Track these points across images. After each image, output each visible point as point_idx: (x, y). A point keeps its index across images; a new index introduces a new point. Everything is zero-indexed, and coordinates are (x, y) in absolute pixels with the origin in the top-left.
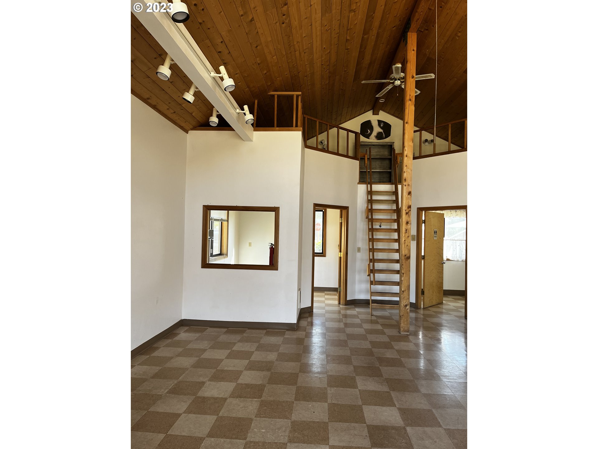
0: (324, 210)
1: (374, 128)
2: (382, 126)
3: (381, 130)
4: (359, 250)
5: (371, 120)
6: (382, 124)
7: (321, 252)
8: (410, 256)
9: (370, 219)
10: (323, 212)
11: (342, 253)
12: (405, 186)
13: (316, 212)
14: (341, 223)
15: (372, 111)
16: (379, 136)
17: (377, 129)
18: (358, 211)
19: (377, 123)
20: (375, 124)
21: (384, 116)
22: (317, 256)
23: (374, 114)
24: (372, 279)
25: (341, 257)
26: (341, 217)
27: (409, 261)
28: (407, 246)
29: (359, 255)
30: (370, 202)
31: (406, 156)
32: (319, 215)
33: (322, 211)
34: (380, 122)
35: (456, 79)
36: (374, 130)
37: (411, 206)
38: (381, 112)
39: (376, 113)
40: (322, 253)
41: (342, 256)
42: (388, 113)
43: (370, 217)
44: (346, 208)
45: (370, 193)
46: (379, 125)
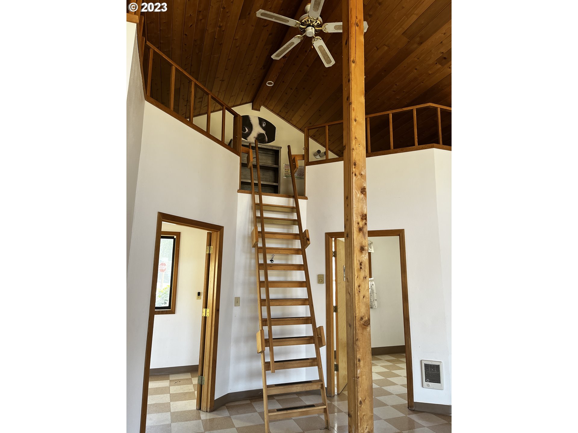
0: (175, 237)
1: (253, 127)
2: (264, 125)
3: (263, 132)
4: (237, 301)
5: (250, 116)
6: (264, 124)
7: (167, 305)
8: (369, 320)
9: (260, 248)
10: (174, 239)
11: (208, 310)
12: (355, 175)
13: (161, 239)
14: (209, 255)
15: (251, 104)
16: (260, 138)
17: (257, 130)
18: (237, 235)
19: (257, 121)
20: (255, 122)
21: (265, 113)
22: (159, 313)
23: (253, 108)
24: (268, 360)
25: (205, 318)
26: (209, 244)
27: (368, 329)
28: (364, 297)
29: (237, 311)
30: (260, 220)
31: (355, 120)
32: (167, 245)
33: (172, 238)
34: (261, 120)
35: (386, 48)
36: (253, 129)
37: (366, 215)
38: (263, 108)
39: (256, 108)
40: (169, 307)
41: (208, 315)
42: (272, 111)
43: (260, 245)
44: (219, 229)
45: (259, 207)
46: (261, 124)
